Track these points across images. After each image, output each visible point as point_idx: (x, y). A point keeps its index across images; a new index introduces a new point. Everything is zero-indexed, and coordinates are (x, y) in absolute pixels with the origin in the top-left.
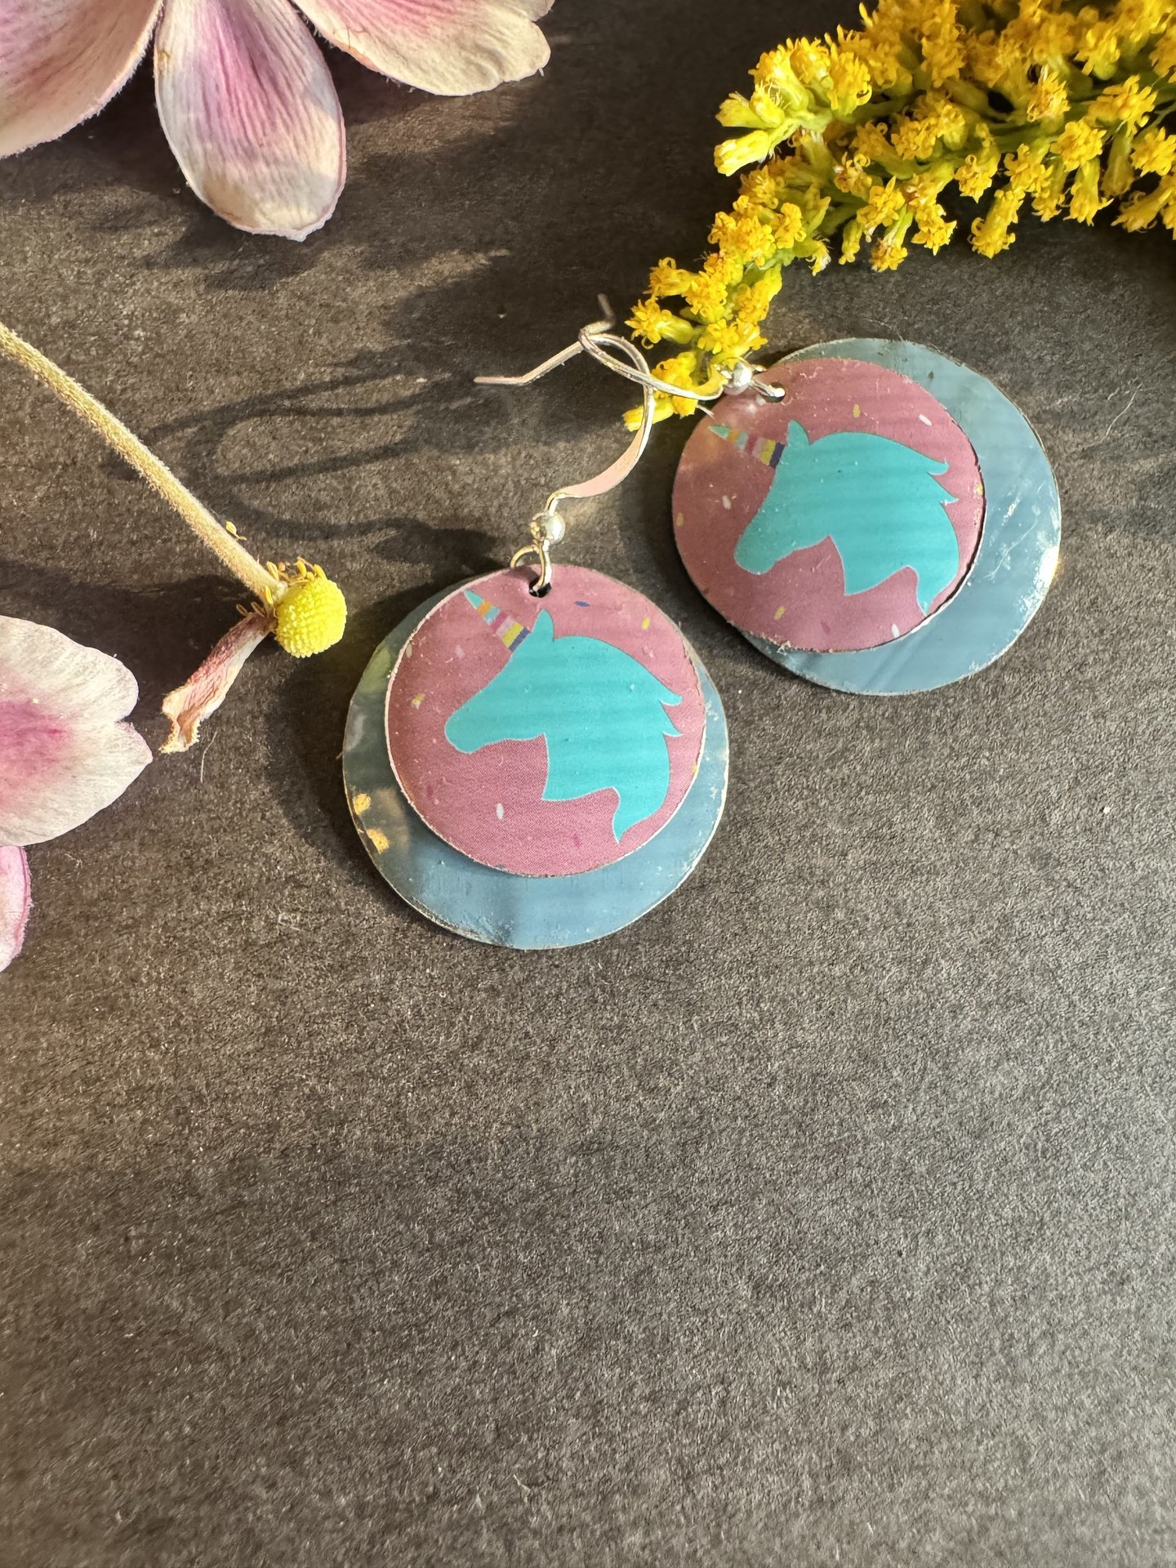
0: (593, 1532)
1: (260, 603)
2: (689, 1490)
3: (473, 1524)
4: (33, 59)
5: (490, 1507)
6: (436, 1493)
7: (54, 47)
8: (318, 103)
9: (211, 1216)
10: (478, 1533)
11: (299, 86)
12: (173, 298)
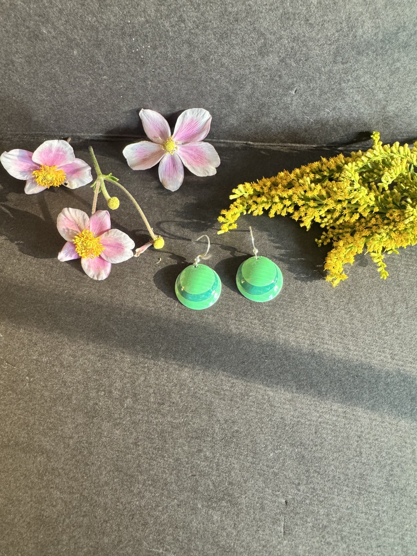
1: (153, 240)
3: (145, 367)
4: (144, 158)
7: (147, 157)
8: (181, 173)
9: (122, 318)
11: (179, 170)
12: (153, 195)
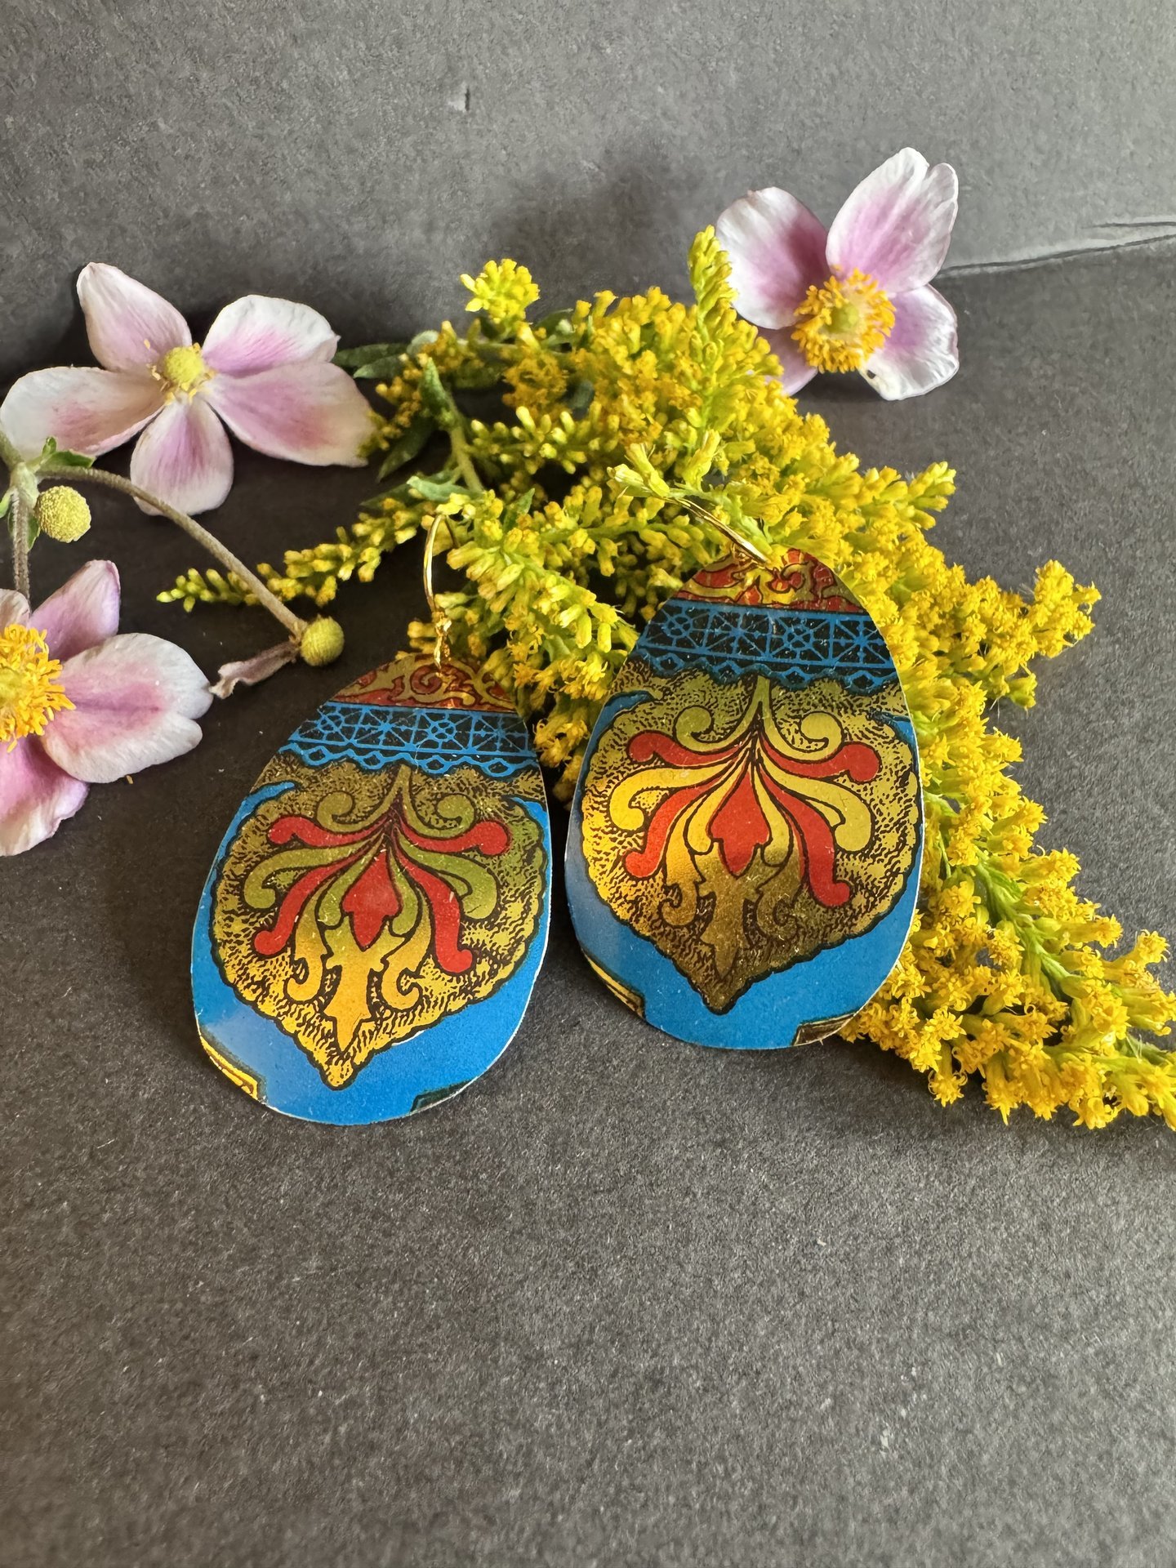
0: (152, 1221)
2: (235, 1187)
5: (74, 1209)
6: (32, 1201)
10: (59, 1227)
